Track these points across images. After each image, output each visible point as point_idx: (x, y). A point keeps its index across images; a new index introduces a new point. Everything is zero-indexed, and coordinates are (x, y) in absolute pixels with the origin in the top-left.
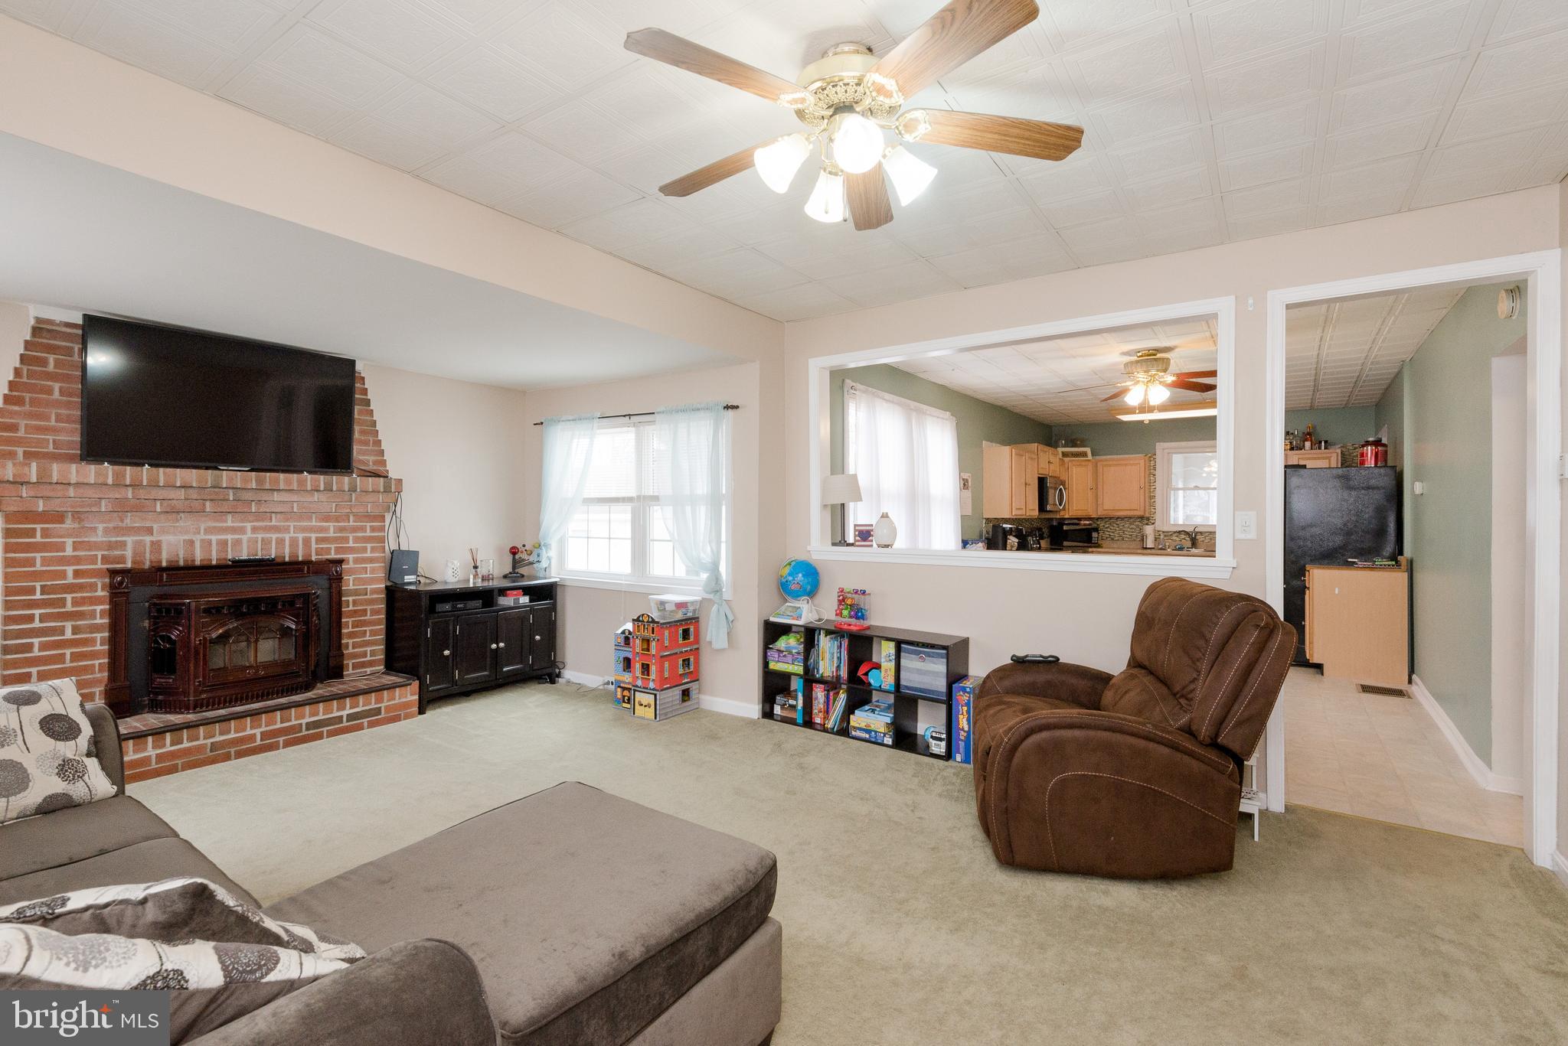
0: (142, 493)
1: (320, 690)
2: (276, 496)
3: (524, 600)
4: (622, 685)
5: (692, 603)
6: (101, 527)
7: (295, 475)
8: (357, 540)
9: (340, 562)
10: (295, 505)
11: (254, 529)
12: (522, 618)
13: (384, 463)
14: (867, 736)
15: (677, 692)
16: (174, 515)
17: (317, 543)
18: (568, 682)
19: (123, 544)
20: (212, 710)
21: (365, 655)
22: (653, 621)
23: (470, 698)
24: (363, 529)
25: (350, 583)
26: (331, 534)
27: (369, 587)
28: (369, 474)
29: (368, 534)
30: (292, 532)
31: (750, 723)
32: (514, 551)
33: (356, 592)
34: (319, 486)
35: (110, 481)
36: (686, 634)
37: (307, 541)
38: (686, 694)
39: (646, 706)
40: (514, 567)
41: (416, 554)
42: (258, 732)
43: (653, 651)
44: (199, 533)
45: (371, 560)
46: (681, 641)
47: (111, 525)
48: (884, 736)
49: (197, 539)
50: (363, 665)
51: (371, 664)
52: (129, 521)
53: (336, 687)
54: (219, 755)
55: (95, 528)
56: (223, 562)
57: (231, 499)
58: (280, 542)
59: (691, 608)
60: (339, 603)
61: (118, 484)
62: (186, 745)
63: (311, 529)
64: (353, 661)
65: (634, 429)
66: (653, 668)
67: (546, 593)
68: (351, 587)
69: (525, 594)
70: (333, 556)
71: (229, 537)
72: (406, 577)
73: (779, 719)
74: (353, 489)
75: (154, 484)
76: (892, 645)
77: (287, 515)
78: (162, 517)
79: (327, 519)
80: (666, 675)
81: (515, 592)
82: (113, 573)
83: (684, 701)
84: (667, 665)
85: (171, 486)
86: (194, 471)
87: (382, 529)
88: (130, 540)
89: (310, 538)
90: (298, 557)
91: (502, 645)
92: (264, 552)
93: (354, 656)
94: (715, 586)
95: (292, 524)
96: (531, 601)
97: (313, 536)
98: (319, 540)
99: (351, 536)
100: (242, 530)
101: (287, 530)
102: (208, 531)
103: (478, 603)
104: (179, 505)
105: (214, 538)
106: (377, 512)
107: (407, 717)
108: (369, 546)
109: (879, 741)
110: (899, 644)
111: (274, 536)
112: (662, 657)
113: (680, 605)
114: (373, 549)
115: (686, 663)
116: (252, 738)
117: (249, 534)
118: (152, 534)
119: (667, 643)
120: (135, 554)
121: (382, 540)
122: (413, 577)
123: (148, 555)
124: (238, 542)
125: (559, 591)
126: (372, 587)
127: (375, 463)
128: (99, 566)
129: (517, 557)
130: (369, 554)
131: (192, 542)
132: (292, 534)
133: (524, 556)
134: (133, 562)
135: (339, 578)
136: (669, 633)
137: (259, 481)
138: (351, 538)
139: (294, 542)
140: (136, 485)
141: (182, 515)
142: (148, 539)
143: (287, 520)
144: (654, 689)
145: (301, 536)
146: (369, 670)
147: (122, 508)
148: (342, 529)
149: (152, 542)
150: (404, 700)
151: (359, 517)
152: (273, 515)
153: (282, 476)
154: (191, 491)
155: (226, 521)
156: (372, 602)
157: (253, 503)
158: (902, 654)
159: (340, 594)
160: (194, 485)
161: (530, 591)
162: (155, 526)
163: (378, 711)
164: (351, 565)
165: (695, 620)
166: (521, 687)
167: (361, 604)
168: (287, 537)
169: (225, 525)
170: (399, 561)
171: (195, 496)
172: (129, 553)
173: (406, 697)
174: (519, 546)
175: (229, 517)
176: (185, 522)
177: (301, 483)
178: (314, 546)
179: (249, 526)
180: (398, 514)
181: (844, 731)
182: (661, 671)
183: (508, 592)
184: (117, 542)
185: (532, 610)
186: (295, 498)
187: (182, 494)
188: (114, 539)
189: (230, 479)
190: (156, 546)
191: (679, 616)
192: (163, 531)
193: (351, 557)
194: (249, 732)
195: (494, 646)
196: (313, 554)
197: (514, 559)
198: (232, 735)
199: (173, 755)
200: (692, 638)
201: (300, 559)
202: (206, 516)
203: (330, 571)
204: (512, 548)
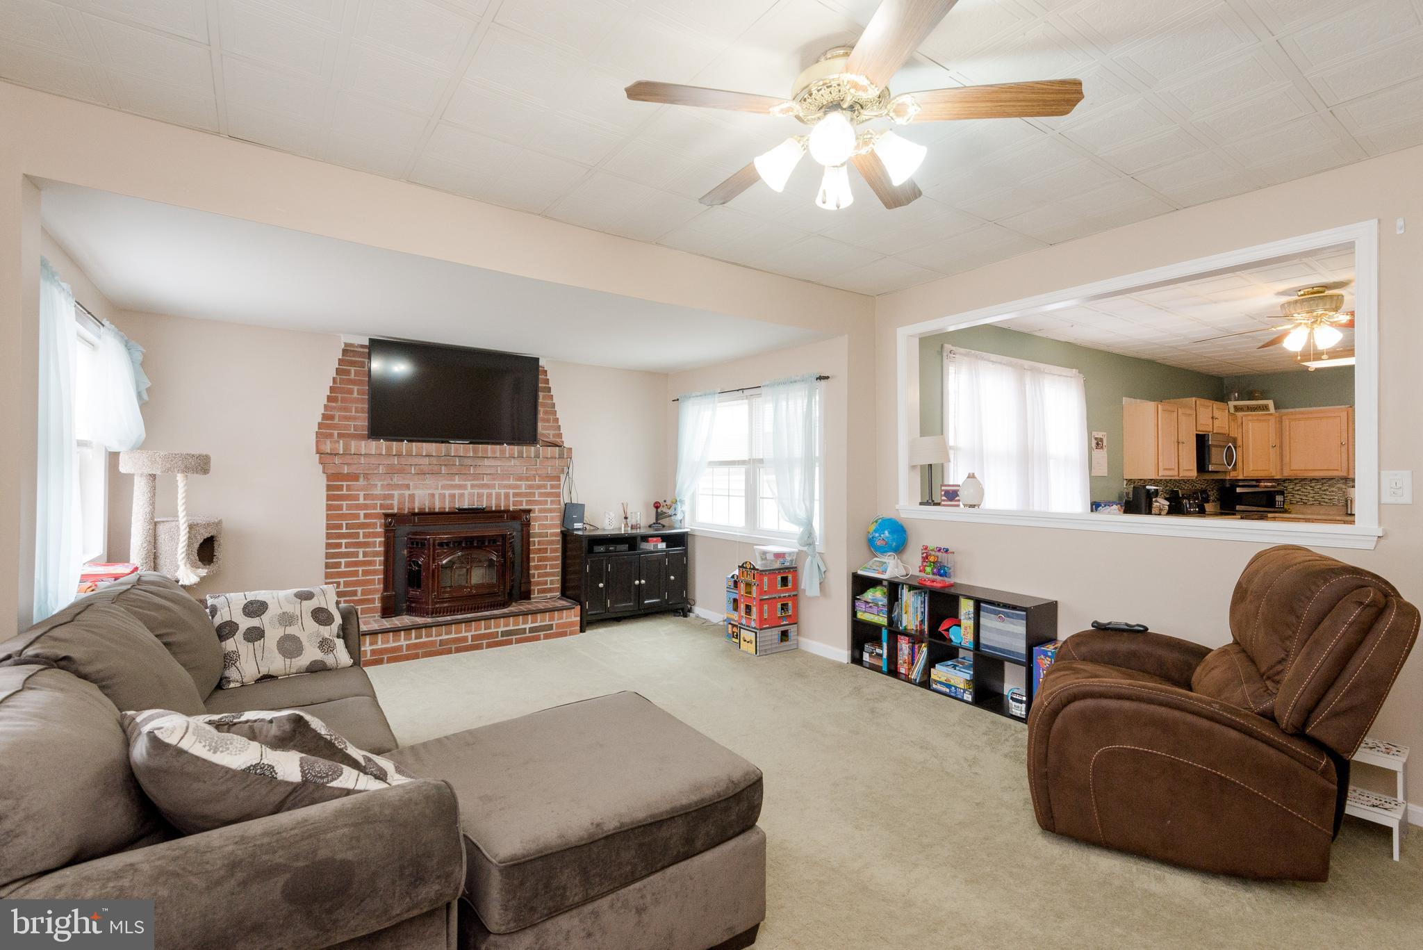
0: (403, 461)
1: (513, 608)
2: (486, 462)
3: (662, 546)
4: (732, 622)
5: (790, 554)
6: (379, 484)
7: (498, 446)
8: (541, 495)
9: (529, 511)
10: (499, 468)
11: (473, 486)
12: (660, 561)
13: (560, 436)
14: (948, 690)
15: (776, 633)
16: (423, 476)
17: (513, 497)
18: (698, 617)
19: (391, 497)
20: (442, 616)
21: (546, 583)
22: (754, 568)
23: (621, 623)
24: (544, 487)
25: (536, 528)
26: (523, 490)
27: (549, 531)
28: (550, 444)
29: (549, 490)
30: (497, 488)
31: (840, 666)
32: (657, 506)
33: (540, 535)
34: (514, 454)
35: (384, 453)
36: (784, 581)
37: (507, 495)
38: (784, 635)
39: (748, 642)
40: (657, 519)
41: (583, 506)
42: (469, 634)
43: (754, 595)
44: (438, 489)
45: (551, 511)
46: (779, 587)
47: (385, 483)
48: (964, 692)
49: (437, 493)
50: (544, 591)
51: (550, 590)
52: (397, 480)
53: (523, 606)
54: (444, 649)
55: (377, 484)
56: (453, 510)
57: (457, 464)
58: (489, 495)
59: (788, 558)
60: (528, 543)
61: (389, 455)
62: (424, 639)
63: (510, 487)
64: (539, 587)
65: (746, 401)
66: (754, 610)
67: (679, 541)
68: (537, 531)
69: (663, 541)
70: (524, 507)
71: (457, 492)
72: (575, 524)
73: (868, 666)
74: (537, 456)
75: (409, 455)
76: (971, 603)
77: (493, 476)
78: (416, 477)
79: (520, 479)
80: (766, 616)
81: (655, 539)
82: (387, 516)
83: (782, 640)
84: (766, 607)
85: (419, 455)
86: (434, 444)
87: (558, 487)
88: (396, 493)
89: (509, 493)
90: (501, 507)
91: (643, 582)
92: (479, 503)
93: (538, 583)
94: (808, 538)
95: (497, 483)
96: (667, 547)
97: (511, 491)
98: (515, 495)
99: (537, 492)
100: (463, 487)
101: (493, 487)
102: (444, 487)
103: (625, 547)
104: (426, 469)
105: (447, 492)
106: (555, 474)
107: (572, 633)
108: (549, 499)
109: (959, 697)
110: (978, 603)
111: (485, 491)
112: (761, 600)
113: (779, 556)
114: (552, 502)
115: (784, 607)
116: (465, 639)
117: (469, 490)
118: (409, 490)
119: (766, 588)
120: (399, 503)
121: (558, 495)
122: (580, 524)
123: (407, 504)
124: (462, 495)
125: (690, 539)
126: (552, 531)
127: (554, 436)
128: (378, 511)
129: (659, 510)
130: (549, 506)
131: (433, 495)
132: (497, 490)
133: (665, 510)
134: (398, 509)
135: (527, 524)
136: (768, 580)
137: (475, 451)
138: (537, 494)
139: (498, 495)
140: (399, 455)
141: (427, 476)
142: (407, 493)
143: (494, 479)
144: (754, 628)
145: (503, 491)
146: (549, 595)
147: (391, 471)
148: (530, 487)
149: (409, 495)
150: (570, 620)
151: (542, 478)
152: (485, 476)
153: (489, 447)
154: (432, 459)
155: (454, 480)
156: (552, 542)
157: (472, 467)
158: (982, 613)
159: (528, 535)
160: (434, 454)
161: (665, 538)
162: (411, 484)
163: (550, 627)
164: (537, 514)
165: (793, 570)
166: (659, 618)
167: (543, 544)
168: (494, 492)
169: (453, 483)
170: (571, 512)
171: (435, 463)
172: (395, 503)
173: (571, 618)
174: (661, 501)
175: (457, 477)
176: (429, 481)
177: (503, 452)
178: (511, 499)
179: (469, 483)
180: (570, 476)
181: (926, 683)
182: (761, 612)
183: (650, 539)
184: (388, 494)
185: (667, 555)
186: (498, 463)
187: (426, 461)
188: (386, 493)
189: (456, 450)
190: (412, 497)
191: (777, 565)
192: (416, 488)
193: (536, 508)
194: (464, 634)
195: (637, 582)
196: (511, 505)
197: (657, 512)
198: (453, 636)
199: (416, 646)
200: (790, 585)
201: (502, 508)
202: (442, 477)
203: (521, 518)
204: (656, 503)
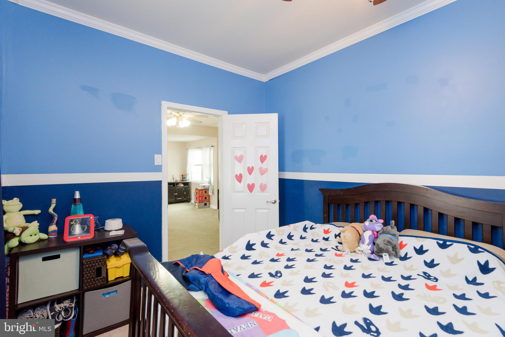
3: (182, 185)
4: (195, 202)
5: (207, 186)
12: (181, 189)
15: (203, 203)
18: (192, 203)
22: (198, 189)
32: (182, 176)
36: (206, 192)
38: (206, 204)
39: (197, 206)
40: (183, 179)
43: (198, 195)
46: (204, 193)
59: (206, 187)
65: (201, 150)
67: (187, 184)
69: (183, 184)
80: (200, 200)
81: (181, 184)
83: (205, 205)
84: (200, 198)
91: (177, 194)
94: (210, 182)
96: (184, 185)
103: (172, 186)
112: (199, 196)
113: (204, 186)
115: (206, 198)
119: (200, 193)
125: (190, 184)
129: (183, 177)
133: (185, 177)
136: (201, 192)
144: (198, 202)
161: (183, 183)
165: (208, 190)
174: (184, 174)
182: (199, 199)
183: (179, 184)
185: (184, 187)
191: (203, 188)
195: (175, 194)
200: (207, 193)
204: (182, 175)
